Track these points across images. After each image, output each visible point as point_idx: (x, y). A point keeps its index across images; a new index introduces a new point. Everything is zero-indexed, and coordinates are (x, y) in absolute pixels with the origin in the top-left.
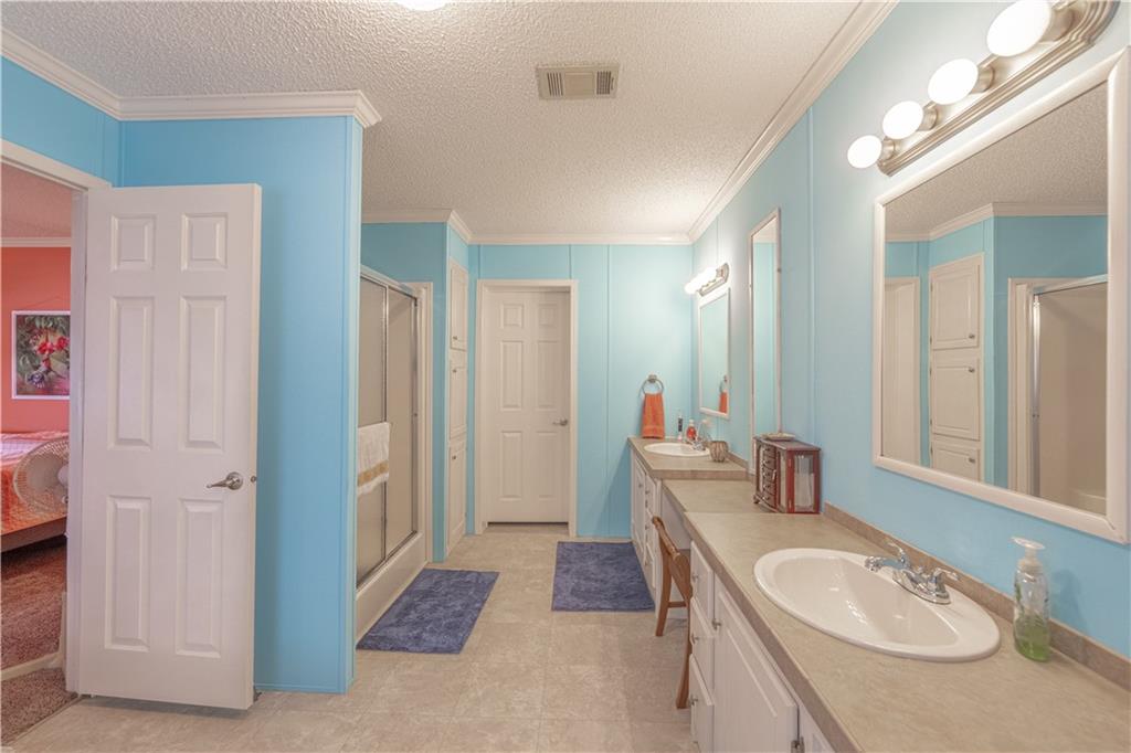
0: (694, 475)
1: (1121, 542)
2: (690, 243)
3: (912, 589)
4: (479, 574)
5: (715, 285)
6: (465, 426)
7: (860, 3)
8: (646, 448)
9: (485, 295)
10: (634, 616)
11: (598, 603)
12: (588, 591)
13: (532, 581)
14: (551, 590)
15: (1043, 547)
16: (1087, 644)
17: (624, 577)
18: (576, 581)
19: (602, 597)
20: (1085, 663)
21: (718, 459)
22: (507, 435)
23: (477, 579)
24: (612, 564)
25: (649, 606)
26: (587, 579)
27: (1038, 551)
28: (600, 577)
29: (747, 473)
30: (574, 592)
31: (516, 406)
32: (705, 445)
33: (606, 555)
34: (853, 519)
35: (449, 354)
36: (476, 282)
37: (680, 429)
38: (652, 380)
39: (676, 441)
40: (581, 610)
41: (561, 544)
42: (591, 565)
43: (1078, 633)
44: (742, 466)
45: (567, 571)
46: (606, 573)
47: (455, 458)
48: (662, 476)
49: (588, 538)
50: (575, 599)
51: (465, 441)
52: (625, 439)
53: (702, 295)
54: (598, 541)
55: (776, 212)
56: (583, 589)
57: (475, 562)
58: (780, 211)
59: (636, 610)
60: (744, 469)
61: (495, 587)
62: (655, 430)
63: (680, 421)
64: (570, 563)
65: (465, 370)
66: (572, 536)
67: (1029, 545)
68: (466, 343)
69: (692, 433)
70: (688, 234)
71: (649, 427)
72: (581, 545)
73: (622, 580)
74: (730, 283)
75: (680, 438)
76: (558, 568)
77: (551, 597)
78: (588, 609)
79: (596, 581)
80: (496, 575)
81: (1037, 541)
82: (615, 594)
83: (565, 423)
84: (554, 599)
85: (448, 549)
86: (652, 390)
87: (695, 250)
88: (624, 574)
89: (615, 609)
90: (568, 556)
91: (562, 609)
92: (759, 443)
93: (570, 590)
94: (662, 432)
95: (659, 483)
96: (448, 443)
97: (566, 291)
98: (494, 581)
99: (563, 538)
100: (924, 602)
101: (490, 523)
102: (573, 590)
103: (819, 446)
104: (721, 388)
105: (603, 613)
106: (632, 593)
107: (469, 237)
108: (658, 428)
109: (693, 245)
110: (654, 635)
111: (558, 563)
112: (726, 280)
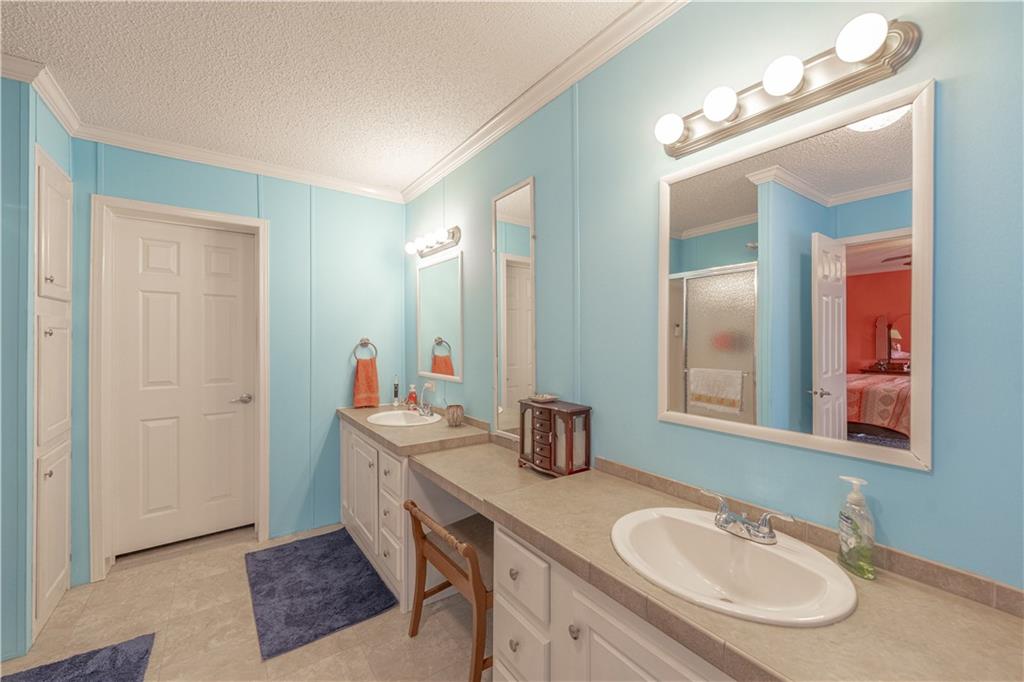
0: (443, 446)
1: (926, 469)
2: (403, 203)
3: (747, 535)
4: (115, 649)
5: (443, 247)
6: (68, 418)
7: (638, 4)
8: (369, 419)
9: (106, 218)
10: (376, 622)
11: (328, 623)
12: (310, 610)
13: (219, 625)
14: (252, 630)
15: (865, 483)
16: (891, 553)
17: (348, 575)
18: (287, 602)
19: (331, 612)
20: (890, 569)
21: (455, 424)
22: (151, 424)
23: (113, 661)
24: (328, 564)
25: (388, 601)
26: (303, 594)
27: (862, 486)
28: (319, 585)
29: (490, 436)
30: (290, 620)
31: (170, 383)
32: (432, 412)
33: (318, 553)
34: (634, 471)
35: (35, 306)
36: (90, 197)
37: (396, 395)
38: (364, 344)
39: (391, 408)
40: (309, 641)
41: (250, 557)
42: (302, 573)
43: (884, 546)
44: (483, 429)
45: (271, 593)
46: (325, 577)
47: (51, 474)
48: (409, 453)
49: (287, 538)
50: (293, 629)
51: (69, 442)
52: (334, 412)
53: (422, 257)
54: (301, 538)
55: (530, 180)
56: (301, 610)
57: (97, 632)
58: (534, 179)
59: (377, 613)
60: (486, 432)
61: (152, 660)
62: (369, 399)
63: (396, 387)
64: (271, 579)
65: (69, 332)
66: (264, 540)
67: (855, 481)
68: (68, 289)
69: (412, 398)
70: (402, 192)
71: (362, 395)
72: (280, 549)
73: (348, 580)
74: (463, 245)
75: (396, 404)
76: (255, 592)
77: (256, 640)
78: (316, 637)
79: (316, 592)
80: (150, 639)
81: (863, 478)
82: (346, 603)
83: (247, 400)
84: (262, 643)
85: (34, 627)
86: (364, 355)
87: (412, 208)
88: (348, 571)
89: (352, 622)
90: (265, 571)
91: (279, 652)
92: (524, 406)
93: (283, 619)
94: (377, 399)
95: (406, 461)
96: (34, 453)
97: (252, 233)
98: (148, 652)
99: (252, 547)
100: (761, 545)
101: (118, 557)
102: (288, 616)
103: (588, 405)
104: (433, 350)
105: (337, 634)
106: (365, 592)
107: (75, 127)
108: (373, 396)
109: (406, 205)
110: (407, 637)
111: (253, 585)
112: (457, 244)
